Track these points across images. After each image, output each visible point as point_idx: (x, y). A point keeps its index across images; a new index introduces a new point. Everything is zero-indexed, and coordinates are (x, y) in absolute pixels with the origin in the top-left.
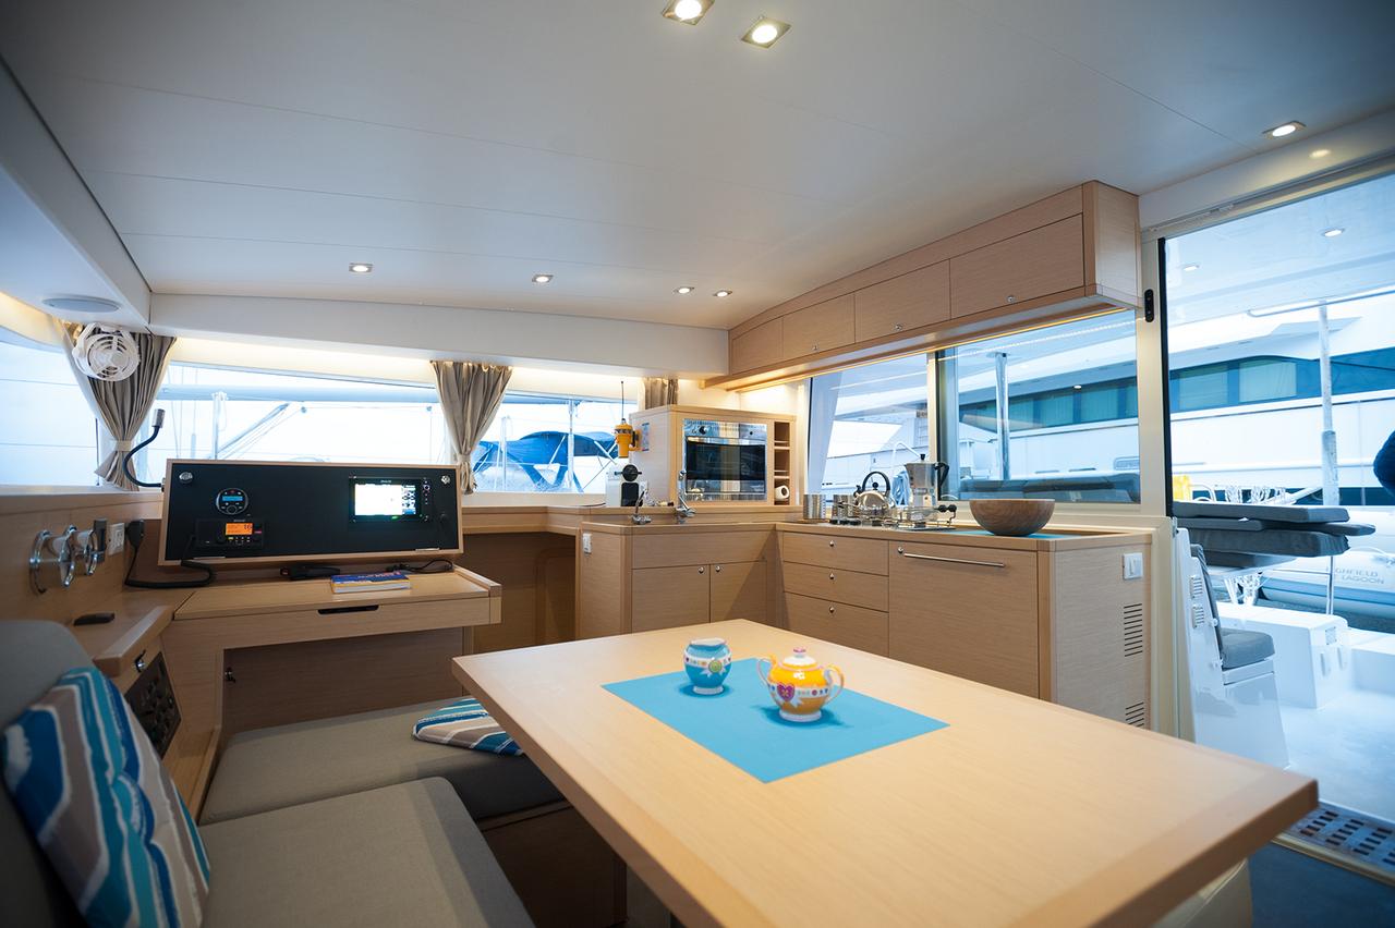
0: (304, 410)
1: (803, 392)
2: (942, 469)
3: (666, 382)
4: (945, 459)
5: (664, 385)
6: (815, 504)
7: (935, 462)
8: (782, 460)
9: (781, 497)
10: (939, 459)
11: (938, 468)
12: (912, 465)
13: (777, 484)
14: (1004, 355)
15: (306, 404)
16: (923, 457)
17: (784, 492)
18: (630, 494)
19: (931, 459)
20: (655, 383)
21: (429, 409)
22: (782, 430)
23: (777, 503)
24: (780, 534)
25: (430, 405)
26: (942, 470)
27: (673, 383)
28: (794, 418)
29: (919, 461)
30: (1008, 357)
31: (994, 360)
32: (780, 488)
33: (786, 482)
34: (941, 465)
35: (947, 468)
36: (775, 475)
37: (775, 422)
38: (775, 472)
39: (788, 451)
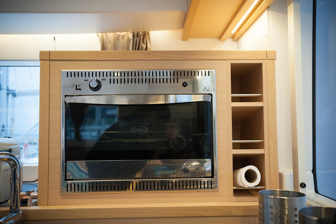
3: (131, 36)
8: (247, 124)
13: (238, 162)
17: (250, 176)
28: (271, 57)
32: (243, 171)
33: (255, 160)
36: (234, 148)
37: (232, 64)
38: (234, 144)
39: (260, 109)
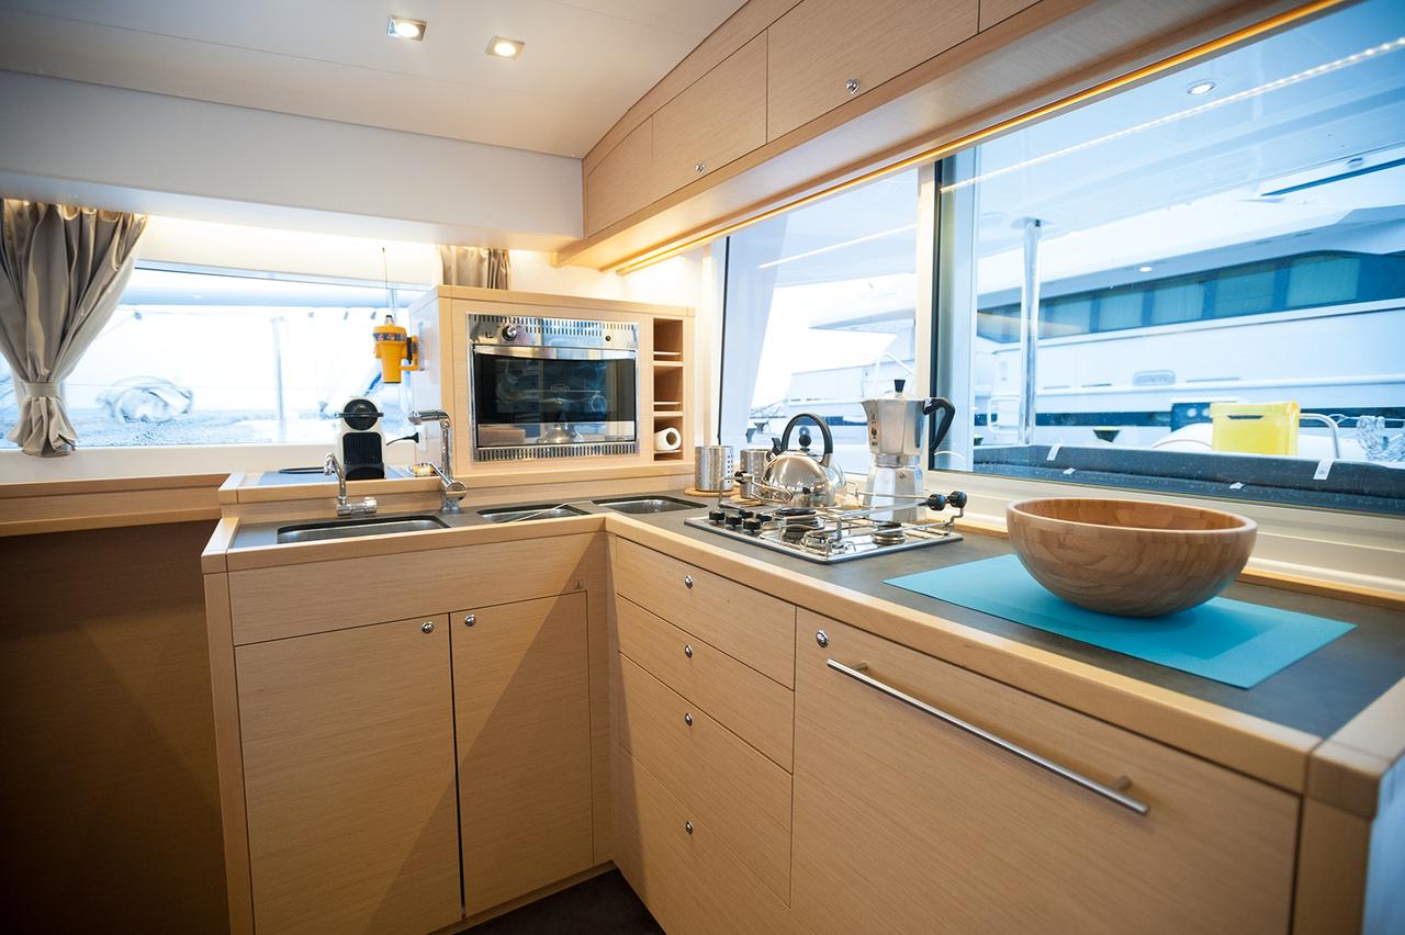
0: (138, 316)
1: (711, 267)
2: (940, 413)
3: (485, 254)
4: (946, 391)
5: (481, 260)
6: (715, 463)
7: (926, 397)
8: (668, 385)
9: (666, 447)
10: (933, 392)
11: (930, 411)
12: (875, 403)
13: (659, 425)
14: (1038, 223)
15: (140, 308)
16: (899, 385)
17: (671, 439)
18: (363, 454)
19: (918, 390)
20: (465, 255)
21: (311, 315)
22: (667, 334)
23: (658, 457)
24: (611, 539)
25: (311, 309)
26: (937, 416)
27: (497, 257)
28: (691, 314)
29: (893, 396)
30: (1043, 228)
31: (1021, 232)
32: (664, 433)
33: (675, 422)
34: (936, 404)
35: (950, 412)
36: (655, 410)
37: (655, 320)
38: (655, 406)
39: (680, 369)
